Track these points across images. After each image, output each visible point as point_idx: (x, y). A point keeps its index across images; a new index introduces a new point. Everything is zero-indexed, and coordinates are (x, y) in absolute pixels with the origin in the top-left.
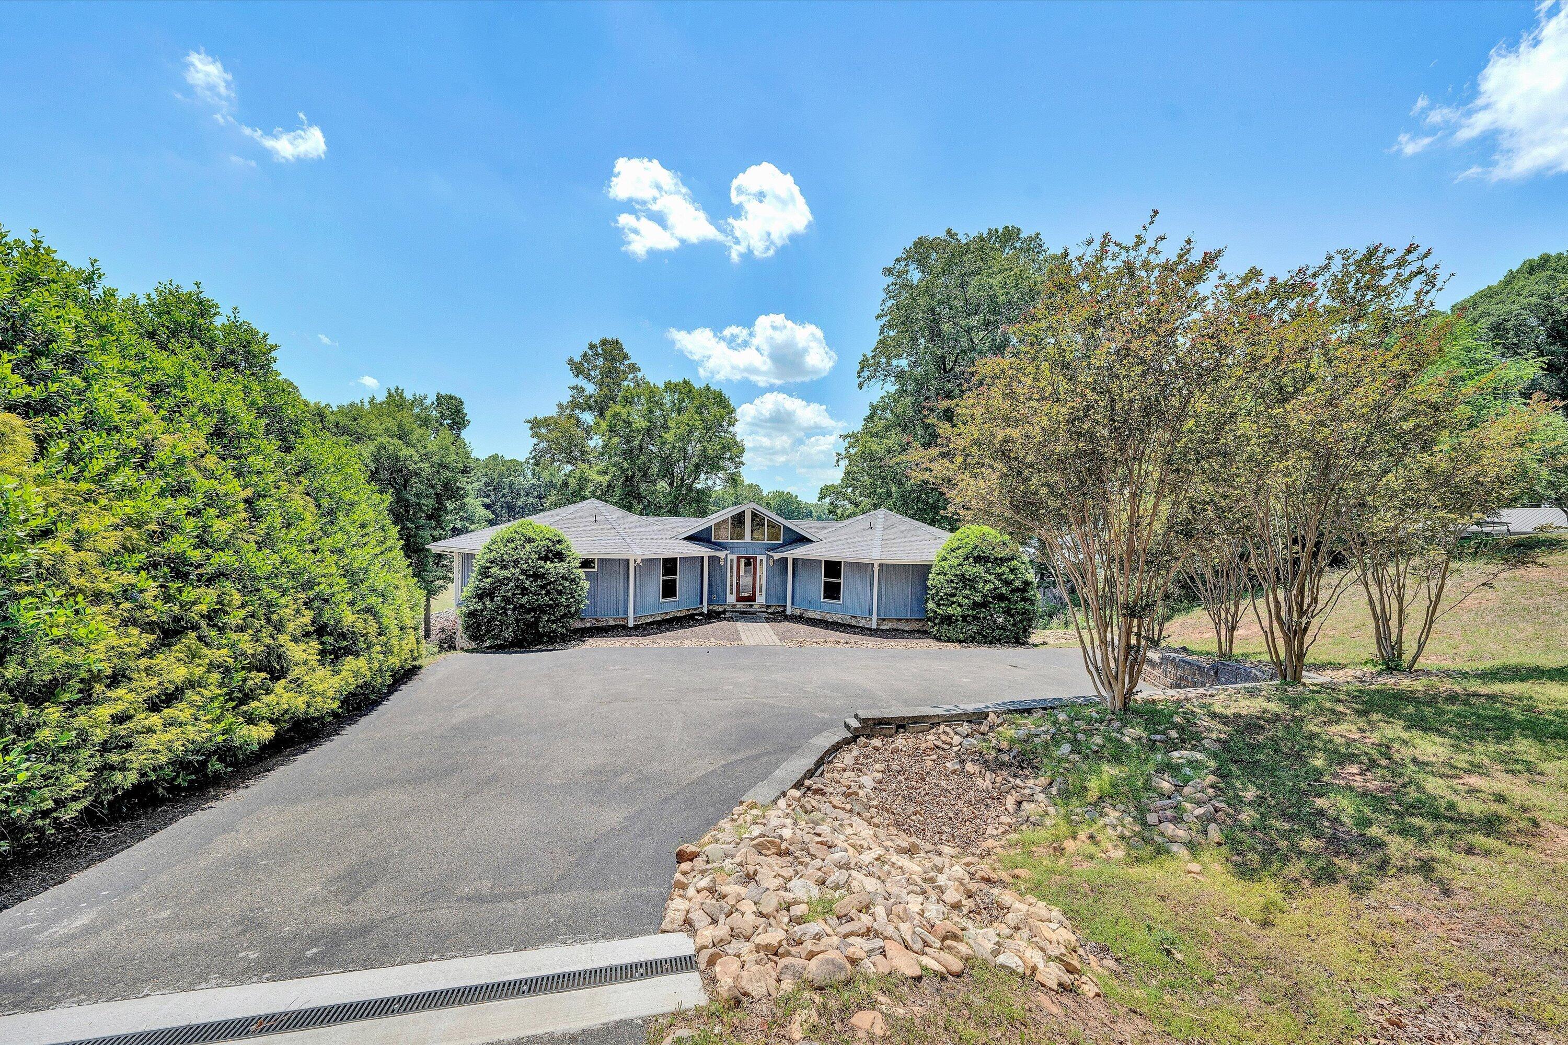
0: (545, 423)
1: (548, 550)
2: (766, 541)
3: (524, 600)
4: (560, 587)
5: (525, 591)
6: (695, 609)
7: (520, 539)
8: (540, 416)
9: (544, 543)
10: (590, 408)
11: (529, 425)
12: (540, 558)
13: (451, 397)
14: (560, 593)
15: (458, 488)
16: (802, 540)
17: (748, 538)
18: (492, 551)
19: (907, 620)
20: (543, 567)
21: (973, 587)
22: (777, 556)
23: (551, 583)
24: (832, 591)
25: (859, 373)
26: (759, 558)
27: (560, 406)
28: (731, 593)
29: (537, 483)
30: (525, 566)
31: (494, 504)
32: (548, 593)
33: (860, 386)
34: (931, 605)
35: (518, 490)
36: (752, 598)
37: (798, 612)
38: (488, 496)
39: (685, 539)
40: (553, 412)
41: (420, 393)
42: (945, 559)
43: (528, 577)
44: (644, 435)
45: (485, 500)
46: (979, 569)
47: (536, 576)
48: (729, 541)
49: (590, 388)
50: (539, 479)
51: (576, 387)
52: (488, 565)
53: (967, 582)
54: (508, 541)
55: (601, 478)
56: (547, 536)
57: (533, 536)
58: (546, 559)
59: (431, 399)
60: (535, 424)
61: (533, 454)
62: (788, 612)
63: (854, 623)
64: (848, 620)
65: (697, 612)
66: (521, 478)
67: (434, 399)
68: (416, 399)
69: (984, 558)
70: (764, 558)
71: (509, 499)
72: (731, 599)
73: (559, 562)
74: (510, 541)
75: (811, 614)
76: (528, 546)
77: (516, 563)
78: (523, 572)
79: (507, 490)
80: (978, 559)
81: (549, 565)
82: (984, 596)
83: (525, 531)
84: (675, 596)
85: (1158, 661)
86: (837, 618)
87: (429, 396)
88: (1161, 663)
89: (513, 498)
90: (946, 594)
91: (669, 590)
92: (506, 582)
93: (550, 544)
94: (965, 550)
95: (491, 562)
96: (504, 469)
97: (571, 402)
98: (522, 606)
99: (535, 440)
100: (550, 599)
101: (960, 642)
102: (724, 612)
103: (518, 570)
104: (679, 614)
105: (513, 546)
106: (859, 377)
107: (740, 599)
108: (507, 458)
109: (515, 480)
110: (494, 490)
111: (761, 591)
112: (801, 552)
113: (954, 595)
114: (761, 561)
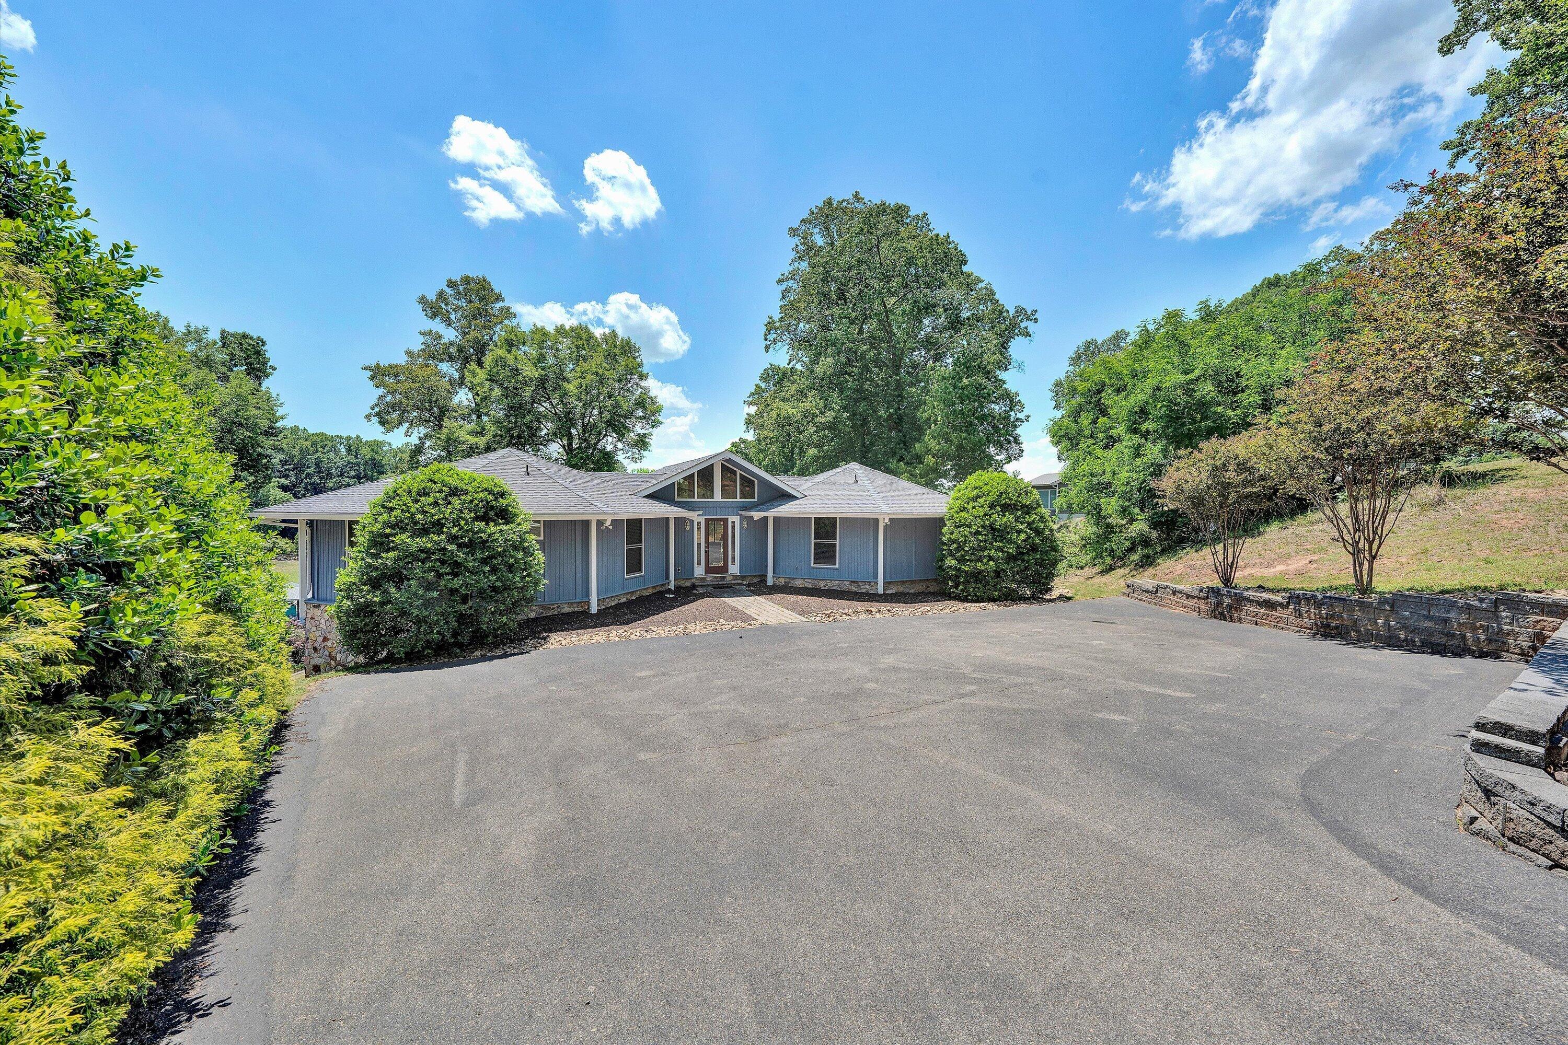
0: (393, 371)
1: (489, 507)
2: (738, 500)
3: (457, 583)
4: (512, 561)
5: (457, 568)
6: (662, 585)
7: (441, 491)
8: (384, 363)
9: (481, 495)
10: (451, 358)
11: (369, 373)
12: (477, 518)
13: (244, 336)
14: (511, 568)
15: (260, 455)
16: (786, 497)
17: (718, 497)
18: (392, 509)
19: (912, 582)
20: (484, 532)
21: (1002, 538)
22: (757, 515)
23: (499, 554)
24: (825, 554)
25: (766, 335)
26: (731, 519)
27: (409, 353)
28: (699, 564)
29: (354, 460)
30: (455, 530)
31: (294, 486)
32: (494, 570)
33: (767, 349)
34: (950, 562)
35: (328, 469)
36: (725, 569)
37: (782, 581)
38: (286, 476)
39: (646, 497)
40: (401, 360)
41: (197, 323)
42: (963, 509)
43: (460, 546)
44: (537, 386)
45: (283, 480)
46: (1009, 518)
47: (471, 546)
48: (696, 499)
49: (450, 335)
50: (356, 457)
51: (430, 333)
52: (388, 531)
53: (998, 533)
54: (419, 494)
55: (477, 439)
56: (485, 486)
57: (461, 485)
58: (485, 518)
59: (214, 335)
60: (378, 373)
61: (377, 409)
62: (770, 582)
63: (854, 589)
64: (846, 586)
65: (663, 589)
66: (332, 455)
67: (217, 337)
68: (189, 332)
69: (1010, 505)
70: (737, 519)
71: (316, 479)
72: (699, 571)
73: (507, 523)
74: (424, 493)
75: (799, 583)
76: (456, 501)
77: (438, 526)
78: (452, 539)
79: (313, 469)
80: (1005, 508)
81: (492, 528)
82: (1018, 547)
83: (446, 479)
84: (640, 570)
85: (1285, 601)
86: (833, 585)
87: (211, 328)
88: (1288, 603)
89: (321, 478)
90: (973, 548)
91: (634, 563)
92: (423, 556)
93: (490, 497)
94: (989, 498)
95: (393, 527)
96: (308, 443)
97: (423, 350)
98: (453, 591)
99: (381, 391)
100: (498, 579)
101: (993, 600)
102: (694, 587)
103: (443, 537)
104: (645, 593)
105: (431, 500)
106: (766, 340)
107: (709, 570)
108: (311, 431)
109: (324, 458)
110: (293, 469)
111: (733, 561)
112: (785, 510)
113: (983, 549)
114: (733, 522)
